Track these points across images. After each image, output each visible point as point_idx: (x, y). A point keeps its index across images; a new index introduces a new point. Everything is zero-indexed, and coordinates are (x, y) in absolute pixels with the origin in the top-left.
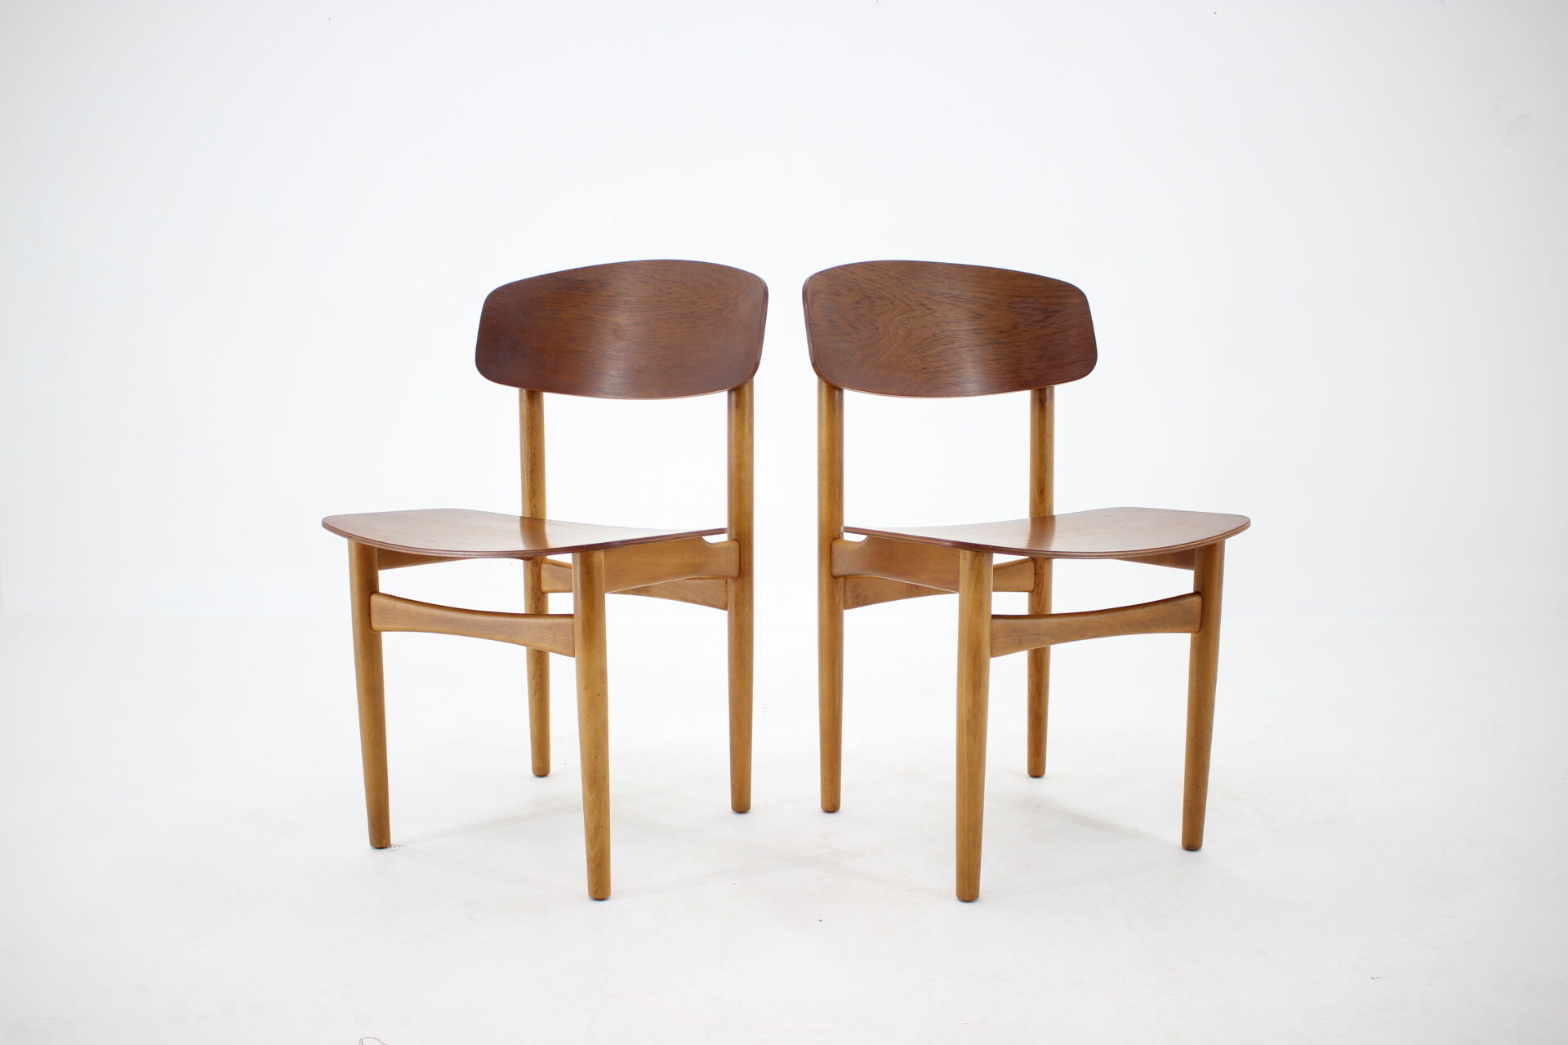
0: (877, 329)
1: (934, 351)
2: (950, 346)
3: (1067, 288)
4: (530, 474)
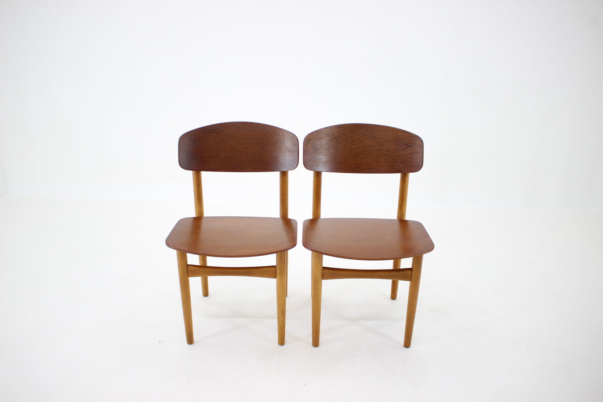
0: (338, 149)
1: (361, 157)
3: (416, 137)
4: (198, 200)
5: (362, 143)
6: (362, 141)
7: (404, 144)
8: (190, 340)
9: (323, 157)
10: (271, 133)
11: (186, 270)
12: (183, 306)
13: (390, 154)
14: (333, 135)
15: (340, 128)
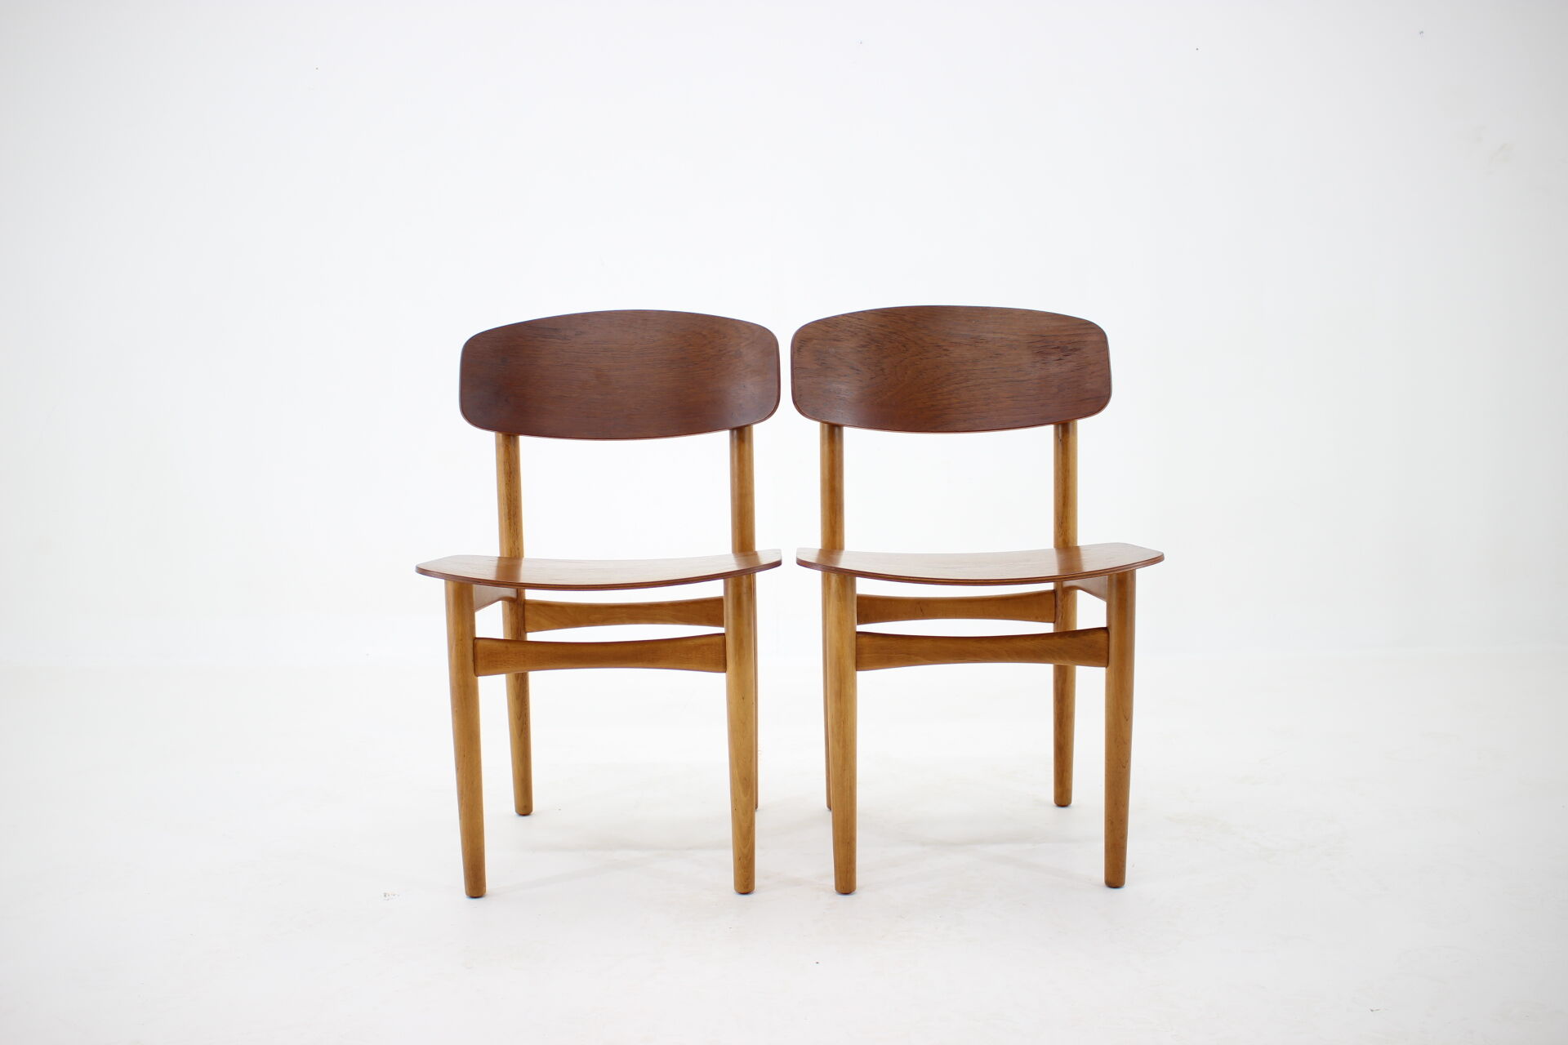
0: (882, 370)
1: (945, 390)
2: (964, 385)
3: (1087, 326)
4: (509, 519)
5: (946, 355)
6: (945, 350)
7: (1058, 348)
8: (476, 886)
9: (843, 387)
10: (704, 333)
11: (471, 651)
12: (457, 769)
13: (1022, 378)
14: (868, 334)
15: (885, 316)
